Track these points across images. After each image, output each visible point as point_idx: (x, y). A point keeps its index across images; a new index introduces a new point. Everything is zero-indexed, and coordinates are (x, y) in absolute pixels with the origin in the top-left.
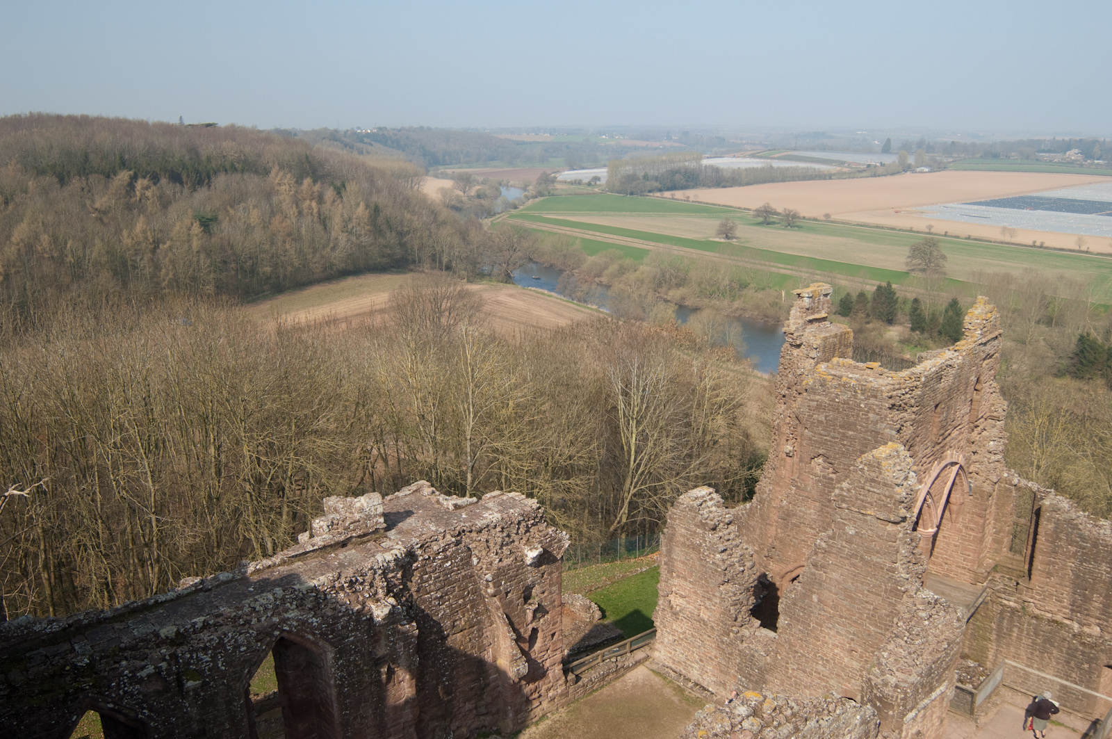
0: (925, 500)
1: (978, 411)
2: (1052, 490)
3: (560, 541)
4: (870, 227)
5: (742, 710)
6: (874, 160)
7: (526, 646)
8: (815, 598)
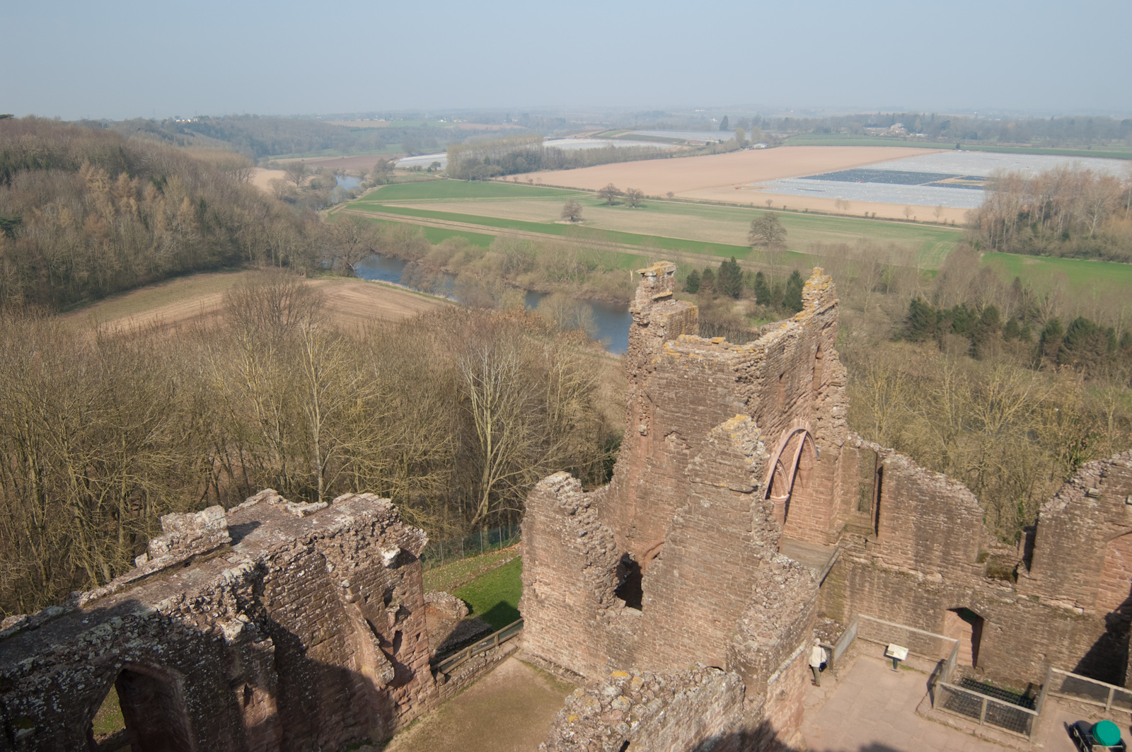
0: (776, 468)
1: (820, 378)
2: (892, 449)
3: (417, 539)
4: (713, 204)
5: (611, 691)
6: (713, 138)
7: (390, 650)
8: (676, 573)
